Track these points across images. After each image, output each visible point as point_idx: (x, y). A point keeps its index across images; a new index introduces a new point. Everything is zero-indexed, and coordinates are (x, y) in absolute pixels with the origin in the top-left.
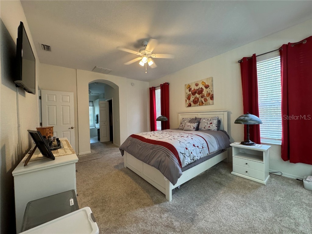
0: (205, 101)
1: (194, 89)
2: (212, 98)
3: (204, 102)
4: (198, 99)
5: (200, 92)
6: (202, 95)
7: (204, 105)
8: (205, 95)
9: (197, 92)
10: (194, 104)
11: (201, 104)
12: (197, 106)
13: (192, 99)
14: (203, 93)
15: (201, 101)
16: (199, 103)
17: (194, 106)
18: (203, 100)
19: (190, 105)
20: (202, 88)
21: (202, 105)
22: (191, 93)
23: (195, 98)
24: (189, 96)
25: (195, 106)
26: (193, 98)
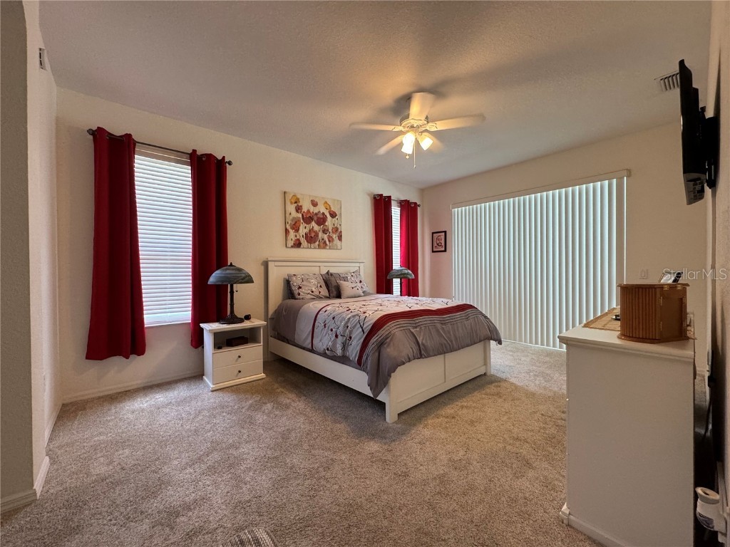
0: (329, 241)
1: (308, 211)
2: (340, 238)
3: (328, 243)
4: (317, 235)
5: (321, 220)
6: (325, 227)
7: (328, 248)
8: (330, 230)
9: (315, 218)
10: (307, 242)
11: (322, 244)
12: (315, 248)
13: (303, 230)
14: (326, 224)
15: (323, 239)
16: (317, 243)
17: (308, 248)
18: (326, 237)
19: (298, 244)
20: (323, 214)
21: (324, 248)
22: (300, 216)
23: (310, 231)
24: (296, 222)
25: (311, 248)
26: (307, 230)
